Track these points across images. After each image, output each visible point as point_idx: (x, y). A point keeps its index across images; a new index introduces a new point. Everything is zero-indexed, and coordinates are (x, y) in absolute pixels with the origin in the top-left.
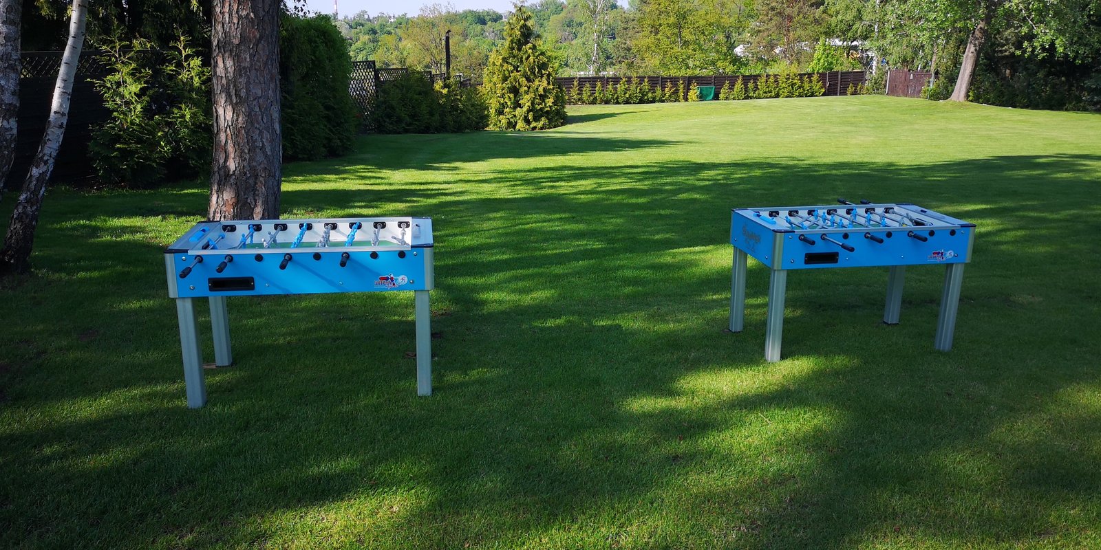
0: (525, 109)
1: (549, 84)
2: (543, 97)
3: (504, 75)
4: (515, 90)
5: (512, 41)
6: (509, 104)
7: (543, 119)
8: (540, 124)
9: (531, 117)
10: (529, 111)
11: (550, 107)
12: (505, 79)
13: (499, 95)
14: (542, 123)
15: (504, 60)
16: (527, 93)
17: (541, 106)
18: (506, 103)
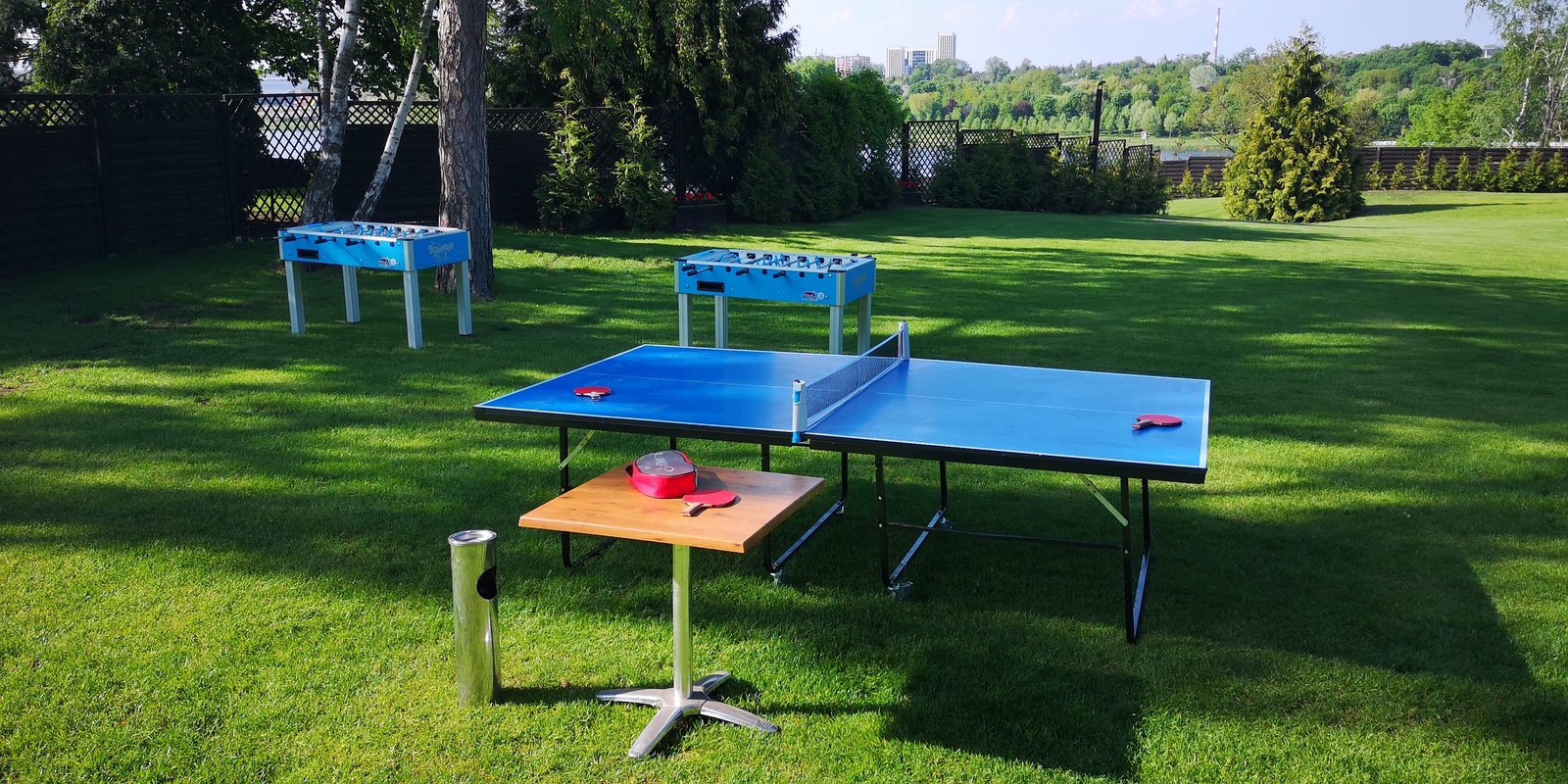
0: (1285, 191)
1: (1332, 155)
2: (1317, 176)
3: (1262, 142)
4: (1276, 166)
5: (1282, 94)
6: (1265, 183)
7: (1315, 206)
8: (1310, 214)
9: (1292, 202)
10: (1290, 194)
11: (1328, 190)
12: (1263, 147)
13: (1252, 170)
14: (1312, 212)
15: (1270, 121)
16: (1291, 167)
17: (1310, 188)
18: (1261, 181)
